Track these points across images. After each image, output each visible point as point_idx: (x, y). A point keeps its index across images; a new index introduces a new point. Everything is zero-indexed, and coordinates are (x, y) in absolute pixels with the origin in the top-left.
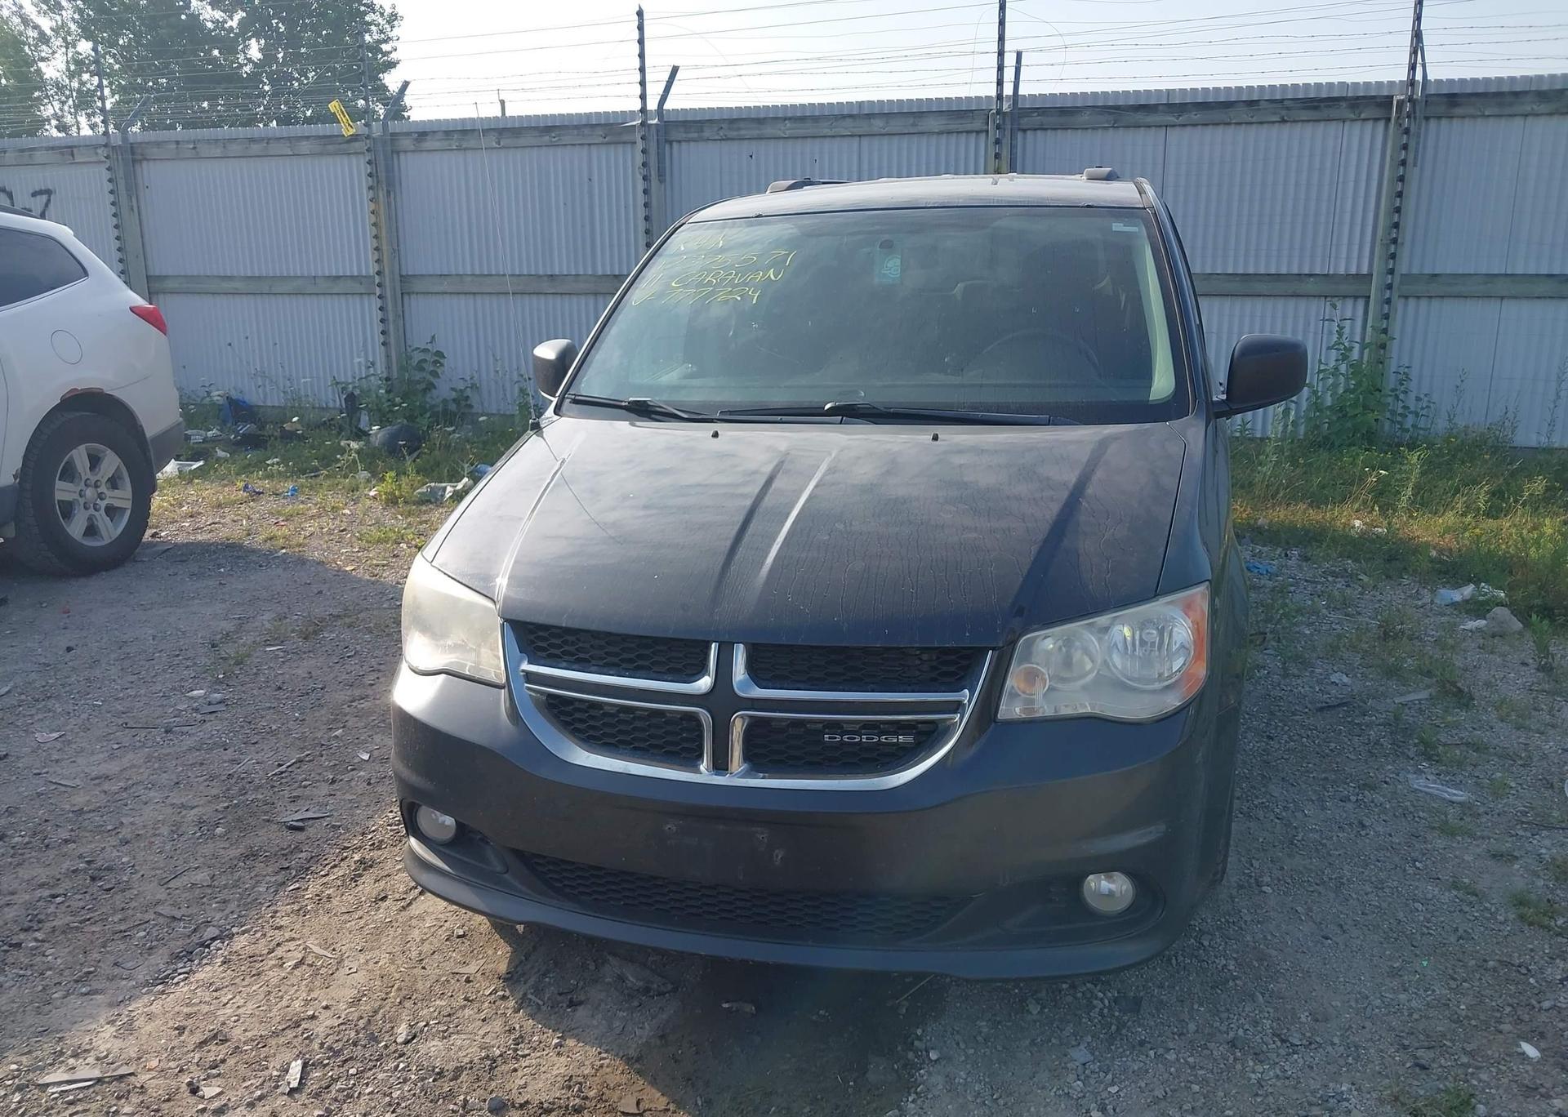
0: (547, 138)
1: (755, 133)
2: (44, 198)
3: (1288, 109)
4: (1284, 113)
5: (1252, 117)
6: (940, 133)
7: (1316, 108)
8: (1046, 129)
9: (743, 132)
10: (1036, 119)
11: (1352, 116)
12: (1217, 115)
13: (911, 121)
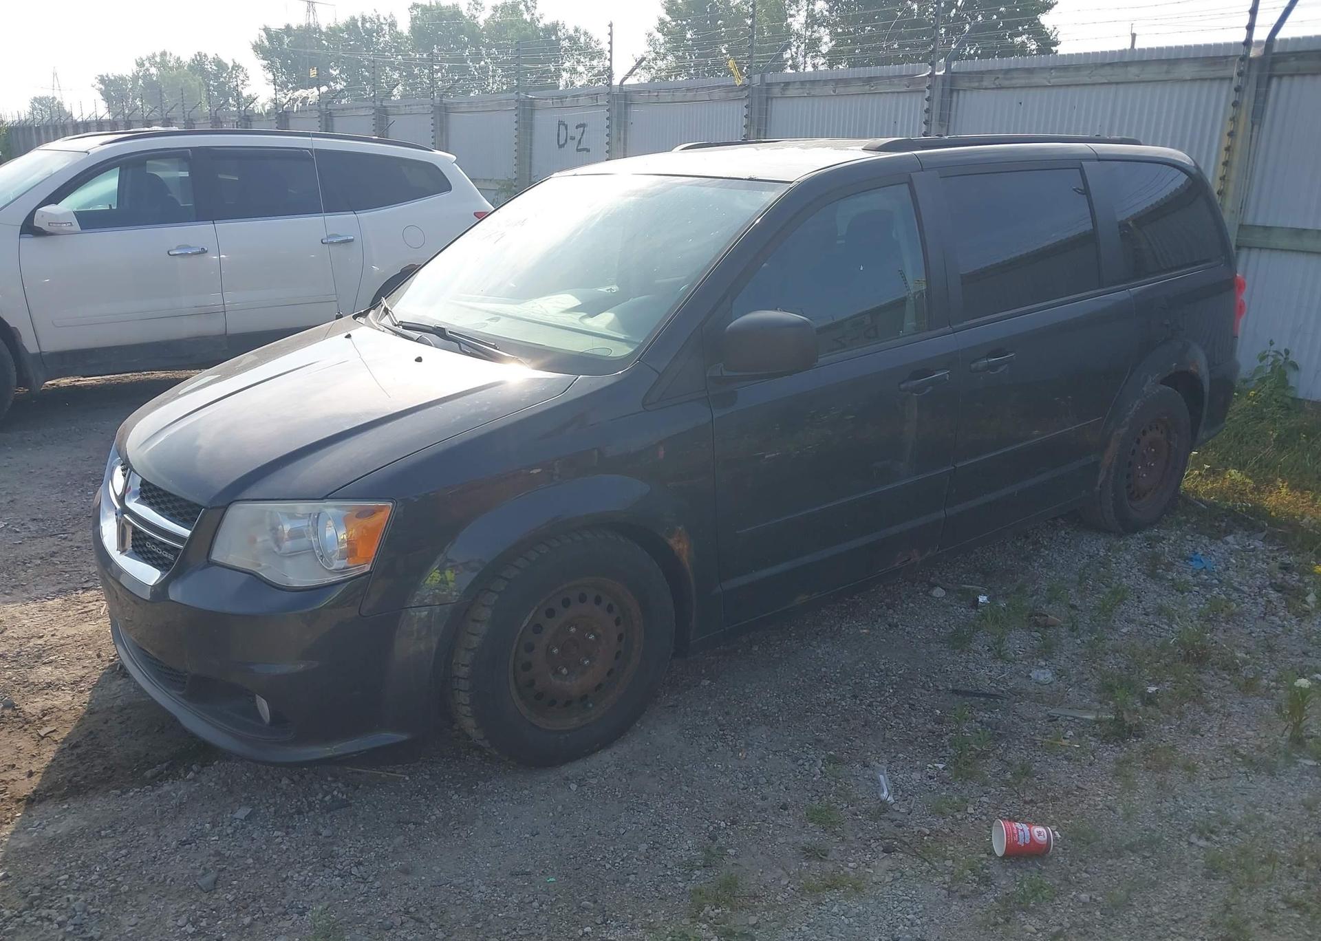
0: (867, 87)
1: (1022, 82)
2: (582, 129)
6: (1193, 80)
8: (1304, 75)
9: (1014, 82)
10: (1293, 63)
13: (1165, 67)
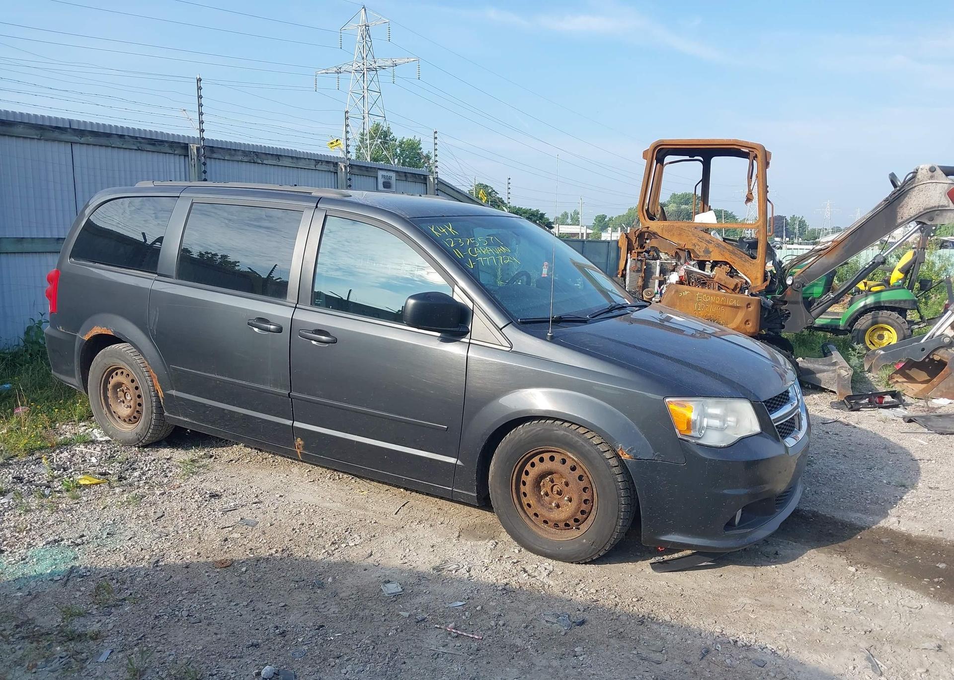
3: (140, 142)
4: (139, 145)
5: (123, 144)
7: (154, 145)
11: (171, 152)
12: (103, 141)
